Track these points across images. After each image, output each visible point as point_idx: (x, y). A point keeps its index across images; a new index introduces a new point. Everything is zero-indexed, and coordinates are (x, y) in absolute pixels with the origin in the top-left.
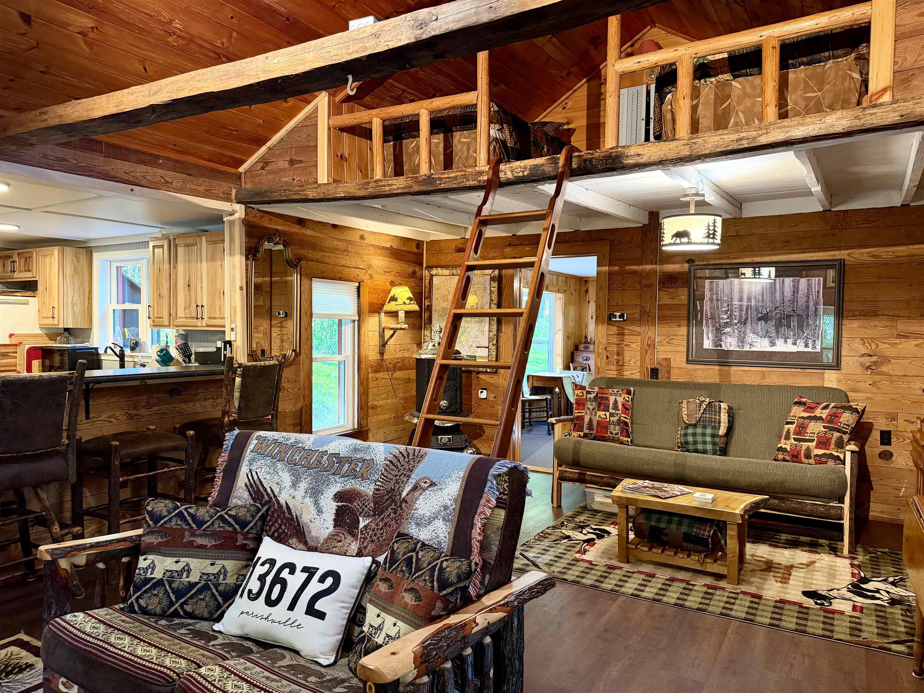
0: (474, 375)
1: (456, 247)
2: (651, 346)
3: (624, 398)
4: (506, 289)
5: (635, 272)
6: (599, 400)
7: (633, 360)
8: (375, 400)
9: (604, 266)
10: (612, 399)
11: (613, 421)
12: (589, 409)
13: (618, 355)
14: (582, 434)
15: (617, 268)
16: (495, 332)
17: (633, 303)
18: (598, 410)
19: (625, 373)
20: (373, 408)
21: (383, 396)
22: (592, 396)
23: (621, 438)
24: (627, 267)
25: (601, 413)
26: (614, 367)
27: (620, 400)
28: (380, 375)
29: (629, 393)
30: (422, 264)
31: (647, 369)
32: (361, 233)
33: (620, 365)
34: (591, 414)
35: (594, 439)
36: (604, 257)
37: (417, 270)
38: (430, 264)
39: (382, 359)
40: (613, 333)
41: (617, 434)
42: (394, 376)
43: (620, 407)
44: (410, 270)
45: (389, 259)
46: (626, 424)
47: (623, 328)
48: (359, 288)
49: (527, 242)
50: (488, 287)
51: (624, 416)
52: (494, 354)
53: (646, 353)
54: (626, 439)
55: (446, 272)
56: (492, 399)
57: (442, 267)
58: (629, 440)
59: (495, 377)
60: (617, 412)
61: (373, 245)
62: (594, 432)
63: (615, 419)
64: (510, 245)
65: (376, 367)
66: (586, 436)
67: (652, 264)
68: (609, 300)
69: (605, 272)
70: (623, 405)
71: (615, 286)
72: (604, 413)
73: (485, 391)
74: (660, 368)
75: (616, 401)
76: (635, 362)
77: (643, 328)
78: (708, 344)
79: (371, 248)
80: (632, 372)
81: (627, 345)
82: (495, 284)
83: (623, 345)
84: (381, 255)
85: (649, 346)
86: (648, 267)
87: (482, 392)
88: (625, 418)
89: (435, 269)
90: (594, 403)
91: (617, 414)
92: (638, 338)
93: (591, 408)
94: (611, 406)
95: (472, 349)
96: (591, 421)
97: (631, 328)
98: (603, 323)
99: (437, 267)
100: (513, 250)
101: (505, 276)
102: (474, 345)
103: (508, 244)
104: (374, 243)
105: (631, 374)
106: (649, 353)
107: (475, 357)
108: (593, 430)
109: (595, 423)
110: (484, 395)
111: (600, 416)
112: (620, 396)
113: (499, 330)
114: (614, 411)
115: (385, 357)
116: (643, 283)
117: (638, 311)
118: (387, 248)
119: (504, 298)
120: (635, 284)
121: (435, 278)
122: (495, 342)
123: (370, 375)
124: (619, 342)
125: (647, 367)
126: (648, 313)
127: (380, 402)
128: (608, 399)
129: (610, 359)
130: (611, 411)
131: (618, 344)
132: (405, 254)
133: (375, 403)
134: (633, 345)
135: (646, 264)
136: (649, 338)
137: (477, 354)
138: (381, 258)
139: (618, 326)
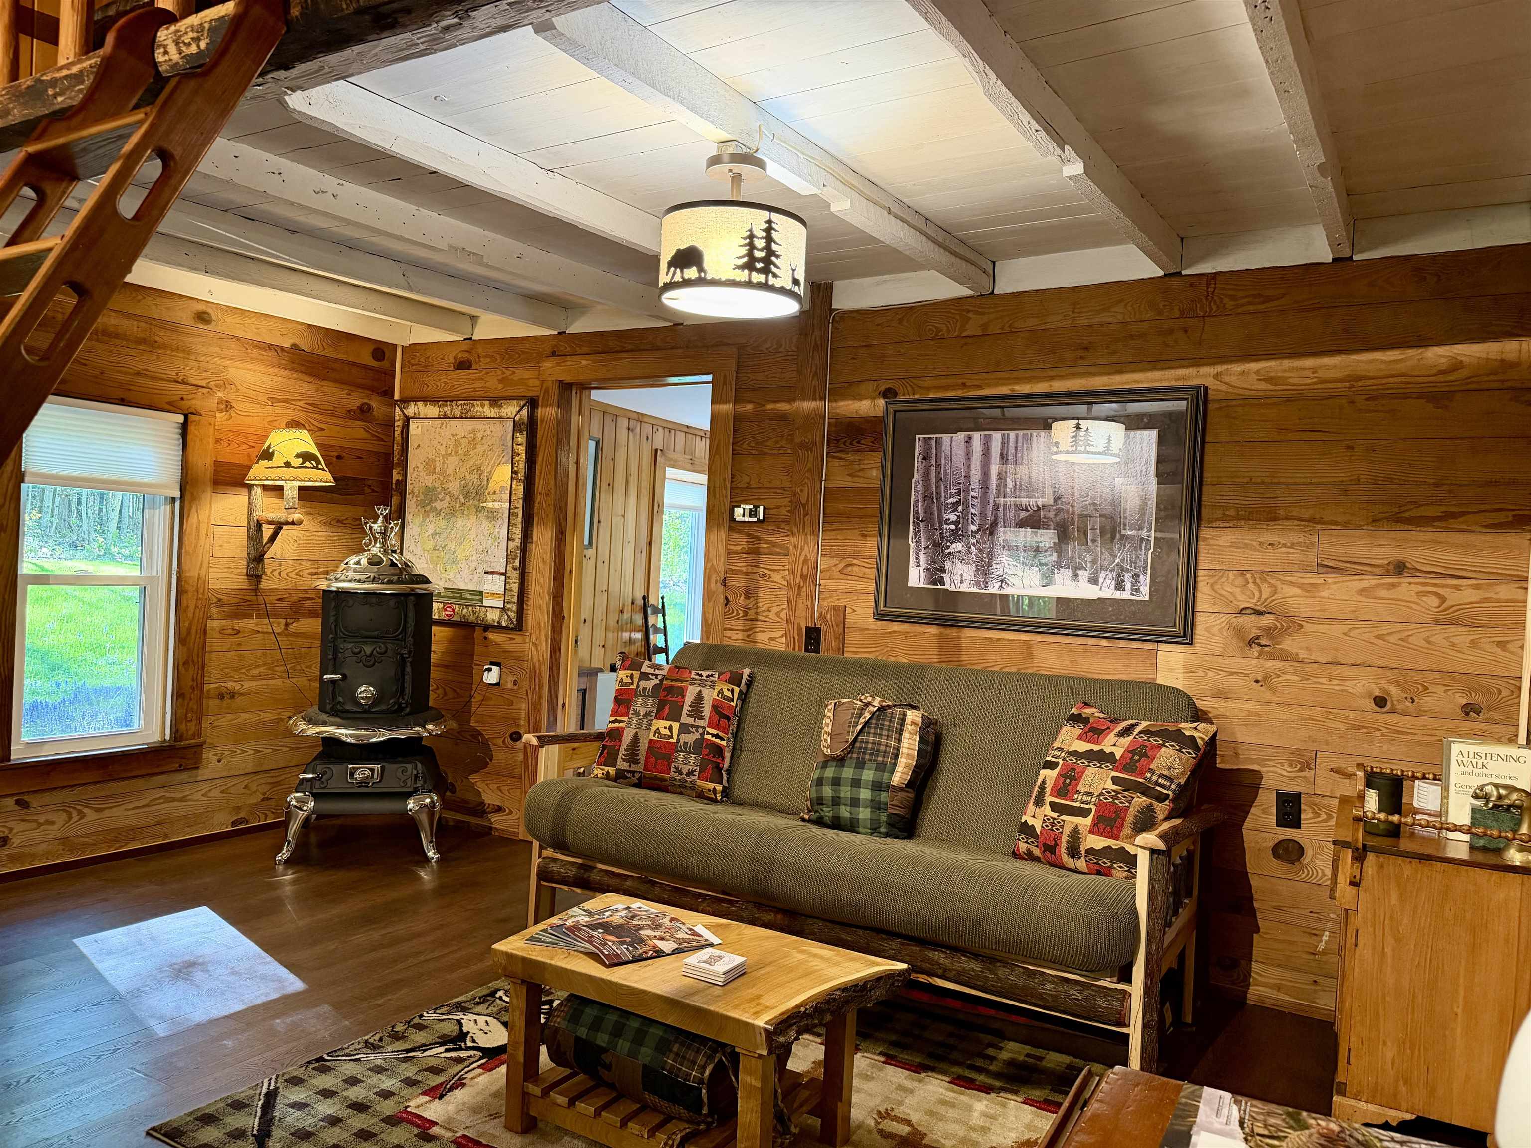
0: (478, 632)
1: (455, 358)
2: (810, 577)
3: (720, 691)
4: (542, 449)
5: (783, 417)
6: (662, 694)
7: (775, 610)
8: (228, 677)
9: (725, 402)
10: (691, 692)
11: (686, 743)
12: (637, 713)
13: (747, 598)
14: (612, 771)
15: (749, 407)
16: (518, 542)
17: (777, 483)
18: (657, 718)
19: (760, 637)
20: (221, 696)
21: (255, 672)
22: (650, 684)
23: (699, 782)
24: (770, 406)
25: (662, 725)
26: (738, 624)
27: (710, 695)
28: (249, 624)
29: (735, 680)
30: (389, 392)
31: (799, 629)
32: (201, 307)
33: (751, 620)
34: (639, 726)
35: (638, 785)
36: (725, 383)
37: (374, 404)
38: (409, 393)
39: (256, 590)
40: (739, 548)
41: (690, 773)
42: (292, 628)
43: (707, 710)
44: (355, 400)
45: (286, 373)
46: (719, 751)
47: (759, 539)
48: (184, 428)
49: (585, 349)
50: (510, 445)
51: (715, 732)
52: (515, 587)
53: (799, 594)
54: (711, 786)
55: (433, 410)
56: (510, 685)
57: (425, 400)
58: (719, 788)
59: (518, 639)
60: (699, 723)
61: (238, 339)
62: (640, 767)
63: (690, 738)
64: (554, 354)
65: (237, 605)
66: (620, 777)
67: (814, 399)
68: (733, 476)
69: (727, 415)
70: (715, 707)
71: (745, 446)
72: (667, 724)
73: (495, 669)
74: (824, 628)
75: (699, 698)
76: (778, 614)
77: (794, 539)
78: (916, 577)
79: (233, 344)
80: (773, 635)
81: (764, 575)
82: (521, 438)
83: (756, 577)
84: (261, 362)
85: (804, 577)
86: (808, 405)
87: (490, 670)
88: (717, 736)
89: (412, 404)
90: (651, 700)
91: (697, 727)
92: (784, 561)
93: (643, 711)
94: (686, 708)
95: (476, 576)
96: (636, 740)
97: (772, 538)
98: (719, 526)
99: (416, 400)
100: (558, 365)
101: (542, 421)
102: (481, 570)
103: (548, 351)
104: (239, 333)
105: (771, 639)
106: (803, 594)
107: (481, 593)
108: (637, 762)
109: (644, 746)
110: (492, 676)
111: (657, 732)
112: (712, 687)
113: (526, 537)
114: (690, 721)
115: (265, 584)
116: (798, 440)
117: (786, 501)
118: (282, 349)
119: (538, 467)
120: (783, 443)
121: (413, 424)
122: (517, 563)
123: (214, 624)
124: (750, 569)
125: (799, 625)
126: (804, 506)
127: (247, 685)
128: (682, 692)
129: (732, 605)
130: (686, 719)
131: (747, 574)
132: (336, 366)
133: (230, 685)
134: (776, 577)
135: (803, 399)
136: (806, 561)
137: (486, 588)
138: (260, 368)
139: (748, 535)
